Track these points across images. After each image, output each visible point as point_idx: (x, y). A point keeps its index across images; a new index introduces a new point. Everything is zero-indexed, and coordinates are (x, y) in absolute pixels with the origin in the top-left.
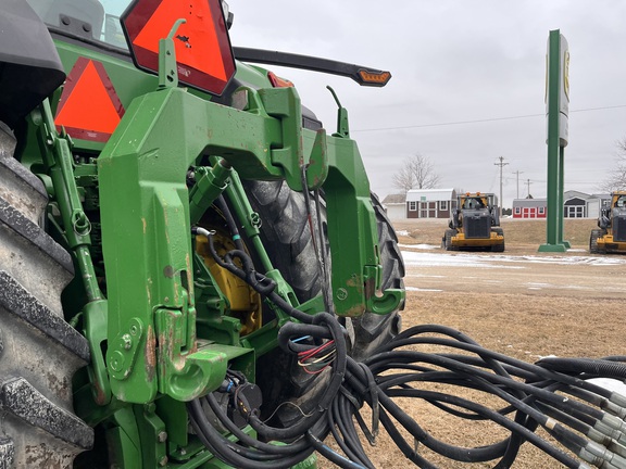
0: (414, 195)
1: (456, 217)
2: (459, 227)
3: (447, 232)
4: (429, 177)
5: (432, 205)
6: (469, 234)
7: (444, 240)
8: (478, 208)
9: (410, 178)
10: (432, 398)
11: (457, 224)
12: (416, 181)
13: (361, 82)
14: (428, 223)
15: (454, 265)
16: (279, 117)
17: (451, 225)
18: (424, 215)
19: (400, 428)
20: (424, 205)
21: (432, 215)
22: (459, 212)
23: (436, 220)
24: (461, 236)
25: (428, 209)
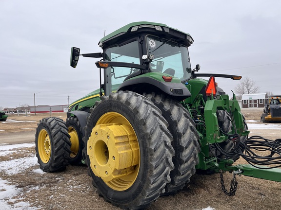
0: (246, 97)
1: (267, 108)
2: (269, 112)
3: (263, 114)
4: (253, 88)
5: (255, 101)
6: (273, 115)
7: (262, 118)
8: (277, 104)
9: (243, 89)
10: (255, 148)
11: (267, 111)
12: (246, 90)
13: (233, 79)
14: (254, 110)
15: (266, 129)
16: (225, 100)
17: (264, 111)
18: (251, 106)
19: (250, 153)
20: (251, 101)
21: (255, 106)
22: (268, 106)
23: (257, 109)
24: (269, 116)
25: (253, 103)
